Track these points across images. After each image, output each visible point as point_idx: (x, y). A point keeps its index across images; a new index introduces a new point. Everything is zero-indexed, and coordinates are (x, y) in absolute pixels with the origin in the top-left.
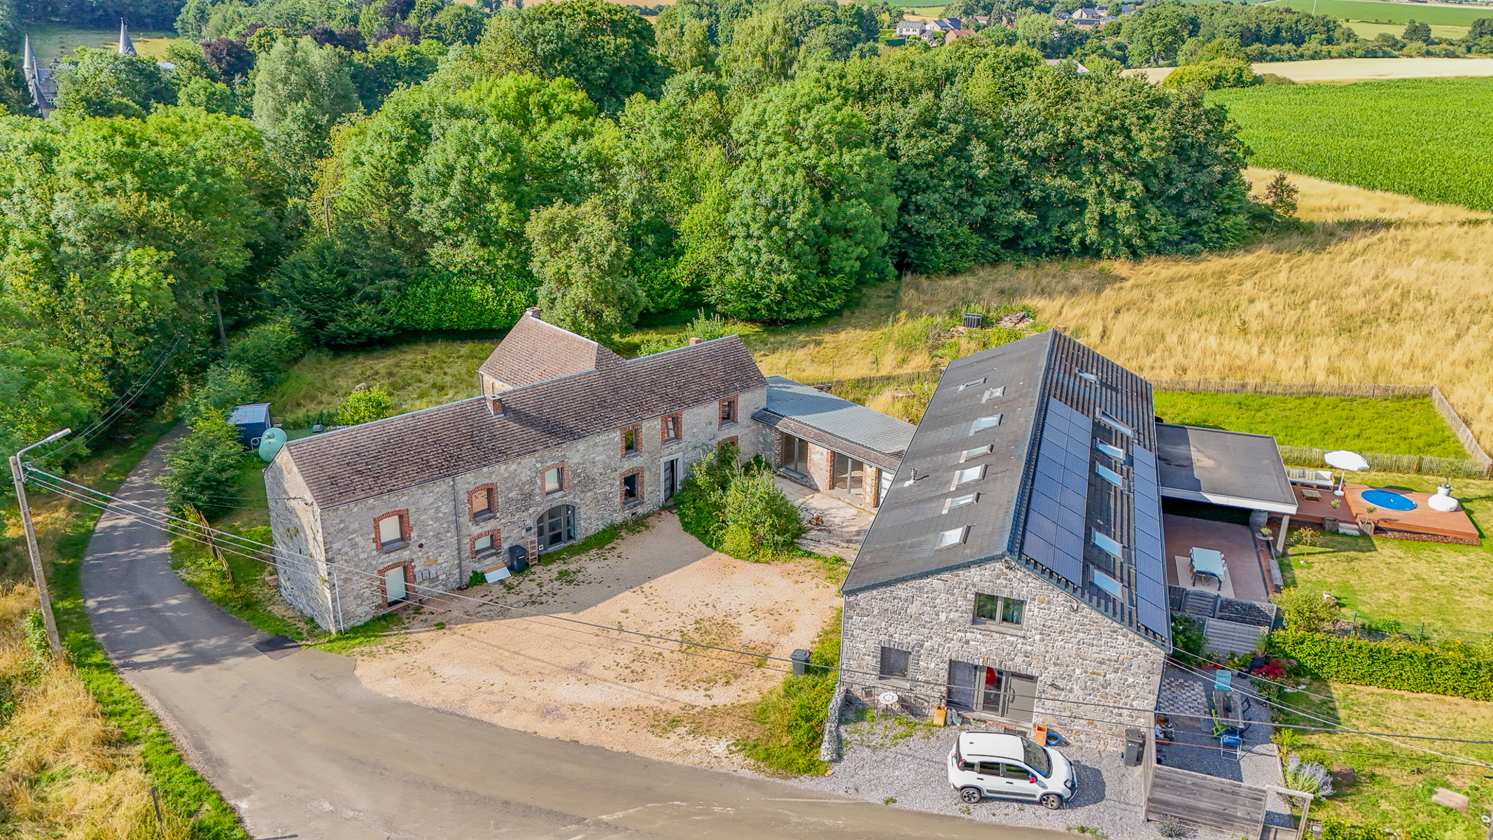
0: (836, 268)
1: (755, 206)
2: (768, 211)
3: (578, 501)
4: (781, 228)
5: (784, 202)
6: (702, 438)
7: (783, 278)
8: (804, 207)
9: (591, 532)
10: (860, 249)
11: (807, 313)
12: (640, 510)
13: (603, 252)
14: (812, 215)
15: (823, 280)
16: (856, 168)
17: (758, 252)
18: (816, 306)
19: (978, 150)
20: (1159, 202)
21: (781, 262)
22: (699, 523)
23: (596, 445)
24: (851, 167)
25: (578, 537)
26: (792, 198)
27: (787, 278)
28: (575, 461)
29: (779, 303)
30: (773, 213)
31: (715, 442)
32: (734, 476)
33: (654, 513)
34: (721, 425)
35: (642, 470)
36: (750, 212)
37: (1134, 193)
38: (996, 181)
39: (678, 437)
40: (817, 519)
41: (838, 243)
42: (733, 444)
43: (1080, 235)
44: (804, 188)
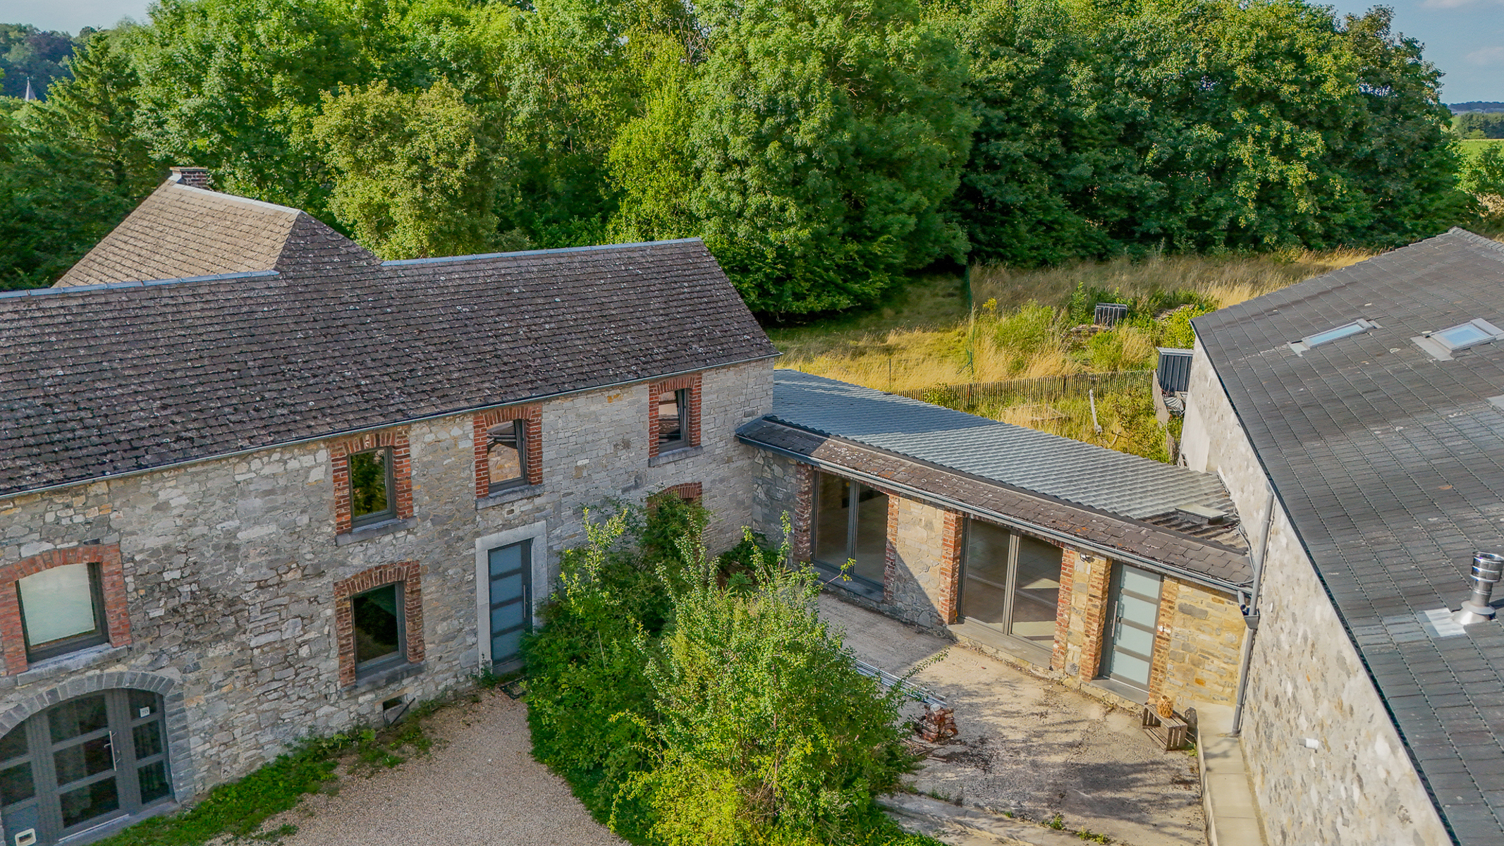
0: (877, 226)
1: (736, 110)
2: (761, 117)
3: (172, 673)
4: (783, 146)
5: (789, 104)
6: (604, 484)
7: (788, 234)
8: (822, 113)
9: (233, 772)
10: (916, 196)
11: (826, 302)
12: (412, 691)
13: (452, 165)
14: (837, 123)
15: (852, 247)
16: (908, 57)
17: (744, 193)
18: (842, 290)
19: (1080, 76)
20: (1343, 168)
21: (783, 209)
22: (577, 737)
23: (235, 491)
24: (899, 57)
25: (180, 789)
26: (802, 95)
27: (793, 235)
28: (153, 542)
29: (779, 281)
30: (770, 121)
31: (637, 496)
32: (682, 588)
33: (458, 696)
34: (655, 452)
35: (415, 571)
36: (729, 117)
37: (1312, 149)
38: (1102, 132)
39: (529, 479)
40: (941, 720)
41: (880, 185)
42: (688, 501)
43: (1230, 214)
44: (822, 82)
